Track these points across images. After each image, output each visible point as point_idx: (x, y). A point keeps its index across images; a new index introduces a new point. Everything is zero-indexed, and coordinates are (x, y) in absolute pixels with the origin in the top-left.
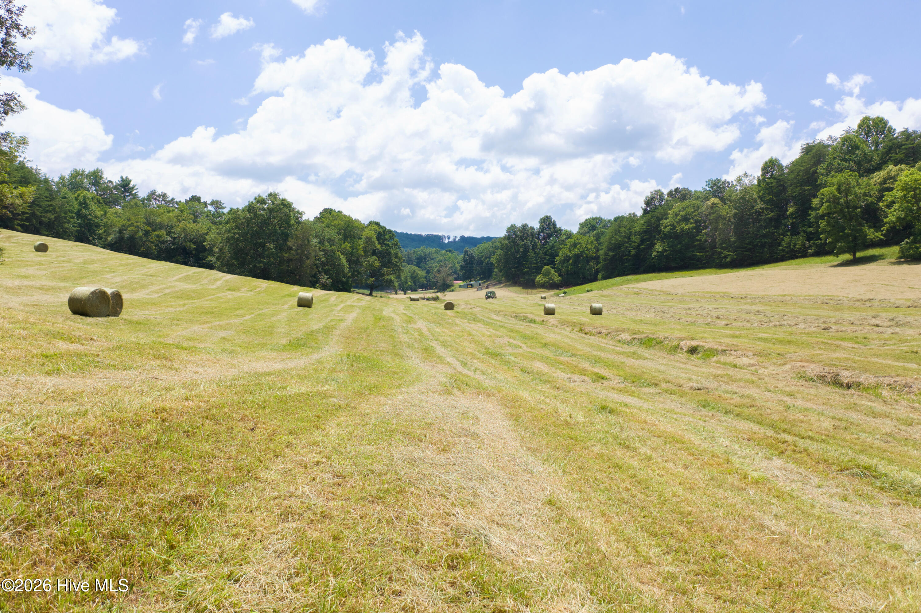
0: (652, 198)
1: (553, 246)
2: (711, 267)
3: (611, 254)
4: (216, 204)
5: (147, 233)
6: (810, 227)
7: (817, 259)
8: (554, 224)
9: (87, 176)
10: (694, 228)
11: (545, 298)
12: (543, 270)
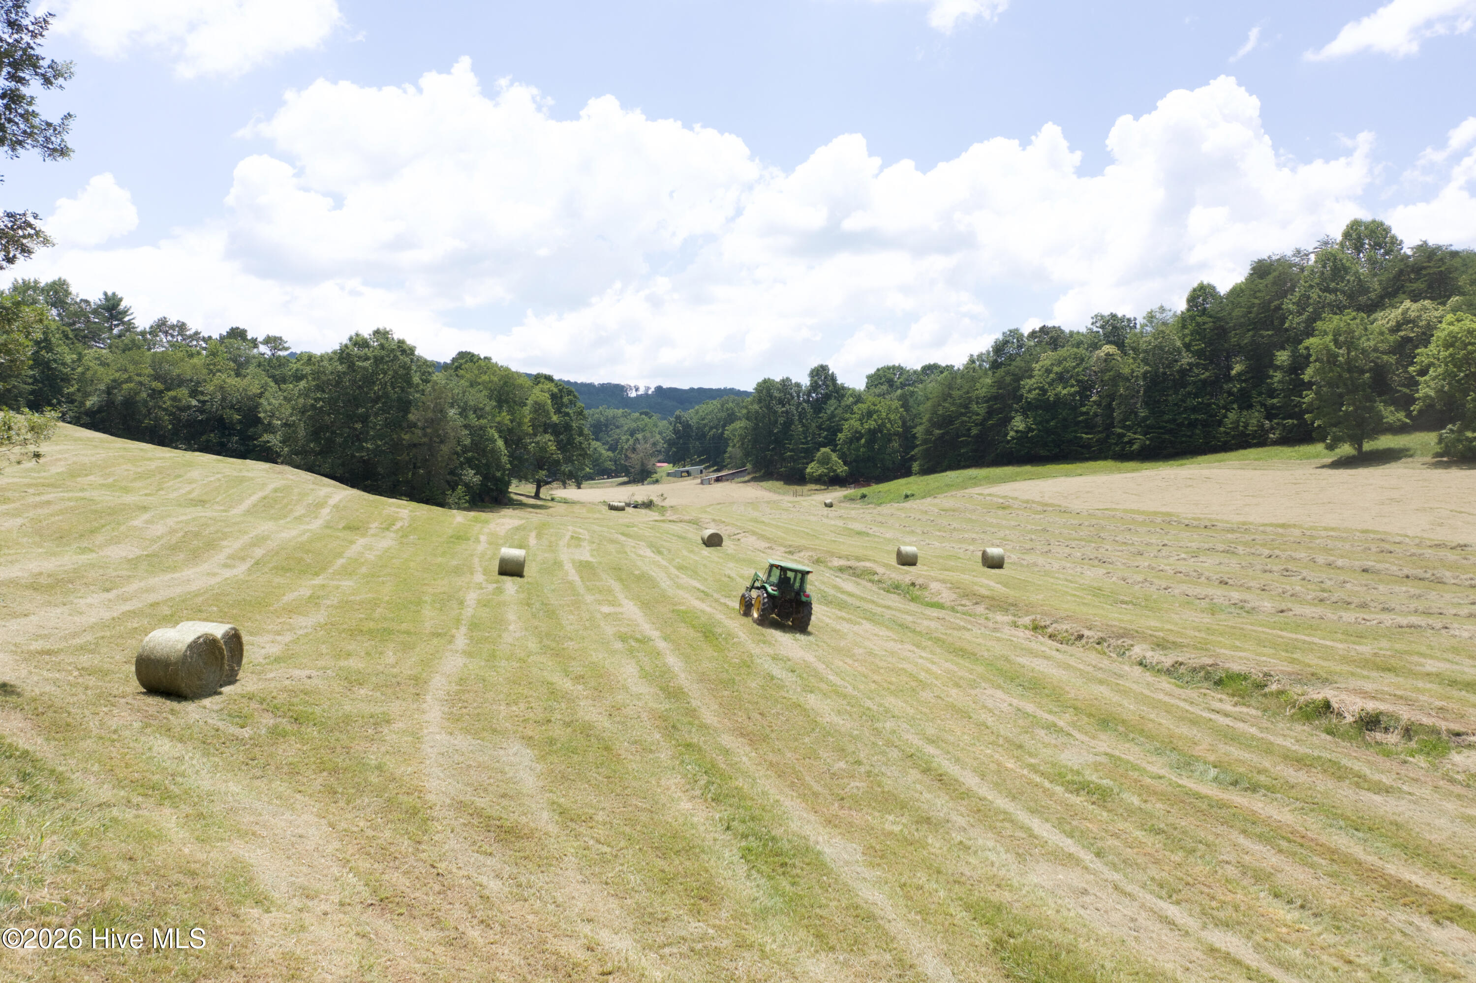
0: (1006, 343)
1: (833, 416)
2: (1105, 458)
3: (937, 432)
4: (273, 342)
5: (155, 394)
6: (1272, 397)
7: (1286, 451)
8: (833, 378)
9: (43, 290)
10: (1076, 392)
11: (830, 505)
12: (819, 454)
